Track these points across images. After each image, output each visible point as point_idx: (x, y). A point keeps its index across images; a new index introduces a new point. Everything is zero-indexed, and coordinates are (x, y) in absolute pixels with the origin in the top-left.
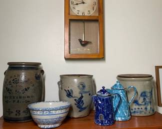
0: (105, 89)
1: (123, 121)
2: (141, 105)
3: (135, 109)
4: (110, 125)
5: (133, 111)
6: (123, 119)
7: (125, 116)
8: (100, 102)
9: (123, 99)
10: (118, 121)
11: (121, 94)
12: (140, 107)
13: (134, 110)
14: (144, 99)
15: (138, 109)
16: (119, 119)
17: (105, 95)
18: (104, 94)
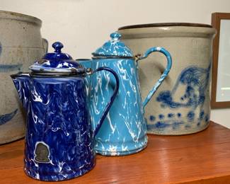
0: (63, 51)
1: (123, 156)
2: (178, 105)
3: (161, 116)
4: (73, 178)
5: (155, 122)
6: (124, 149)
7: (131, 142)
8: (38, 99)
9: (128, 88)
10: (109, 156)
11: (123, 71)
12: (175, 112)
13: (158, 120)
14: (189, 89)
15: (170, 116)
16: (113, 150)
17: (59, 69)
18: (54, 65)
